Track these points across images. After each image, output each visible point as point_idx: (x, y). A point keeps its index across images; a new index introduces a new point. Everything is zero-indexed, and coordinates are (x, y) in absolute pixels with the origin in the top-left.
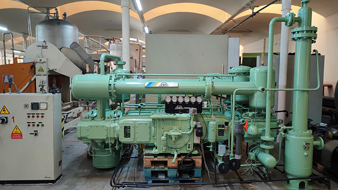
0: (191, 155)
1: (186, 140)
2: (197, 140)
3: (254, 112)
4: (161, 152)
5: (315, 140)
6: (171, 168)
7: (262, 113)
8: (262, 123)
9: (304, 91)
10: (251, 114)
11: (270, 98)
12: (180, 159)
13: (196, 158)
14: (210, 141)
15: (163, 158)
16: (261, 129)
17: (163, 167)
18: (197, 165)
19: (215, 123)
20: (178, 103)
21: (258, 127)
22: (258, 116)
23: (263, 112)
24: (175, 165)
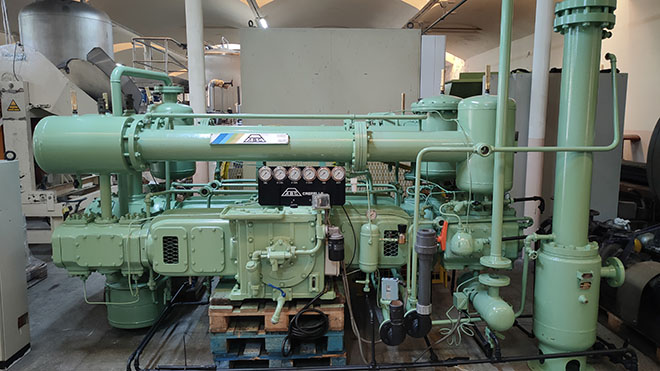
0: (318, 302)
1: (307, 268)
2: (333, 269)
3: (465, 202)
4: (250, 297)
5: (604, 264)
6: (272, 333)
7: (484, 204)
8: (484, 227)
9: (582, 152)
10: (458, 205)
11: (503, 169)
12: (293, 312)
13: (329, 310)
14: (364, 268)
15: (253, 310)
16: (481, 241)
17: (255, 329)
18: (333, 324)
19: (374, 227)
20: (287, 182)
21: (475, 235)
22: (477, 210)
23: (486, 201)
24: (283, 325)
